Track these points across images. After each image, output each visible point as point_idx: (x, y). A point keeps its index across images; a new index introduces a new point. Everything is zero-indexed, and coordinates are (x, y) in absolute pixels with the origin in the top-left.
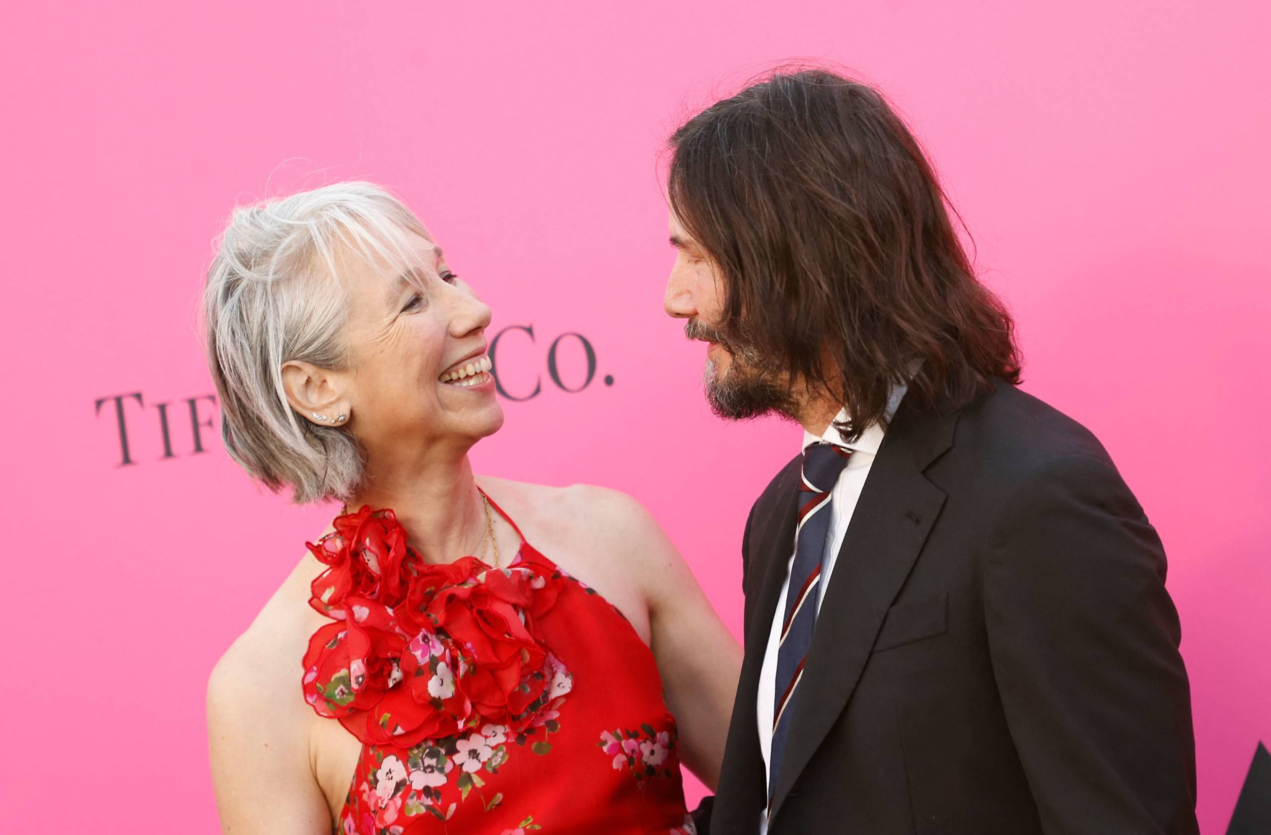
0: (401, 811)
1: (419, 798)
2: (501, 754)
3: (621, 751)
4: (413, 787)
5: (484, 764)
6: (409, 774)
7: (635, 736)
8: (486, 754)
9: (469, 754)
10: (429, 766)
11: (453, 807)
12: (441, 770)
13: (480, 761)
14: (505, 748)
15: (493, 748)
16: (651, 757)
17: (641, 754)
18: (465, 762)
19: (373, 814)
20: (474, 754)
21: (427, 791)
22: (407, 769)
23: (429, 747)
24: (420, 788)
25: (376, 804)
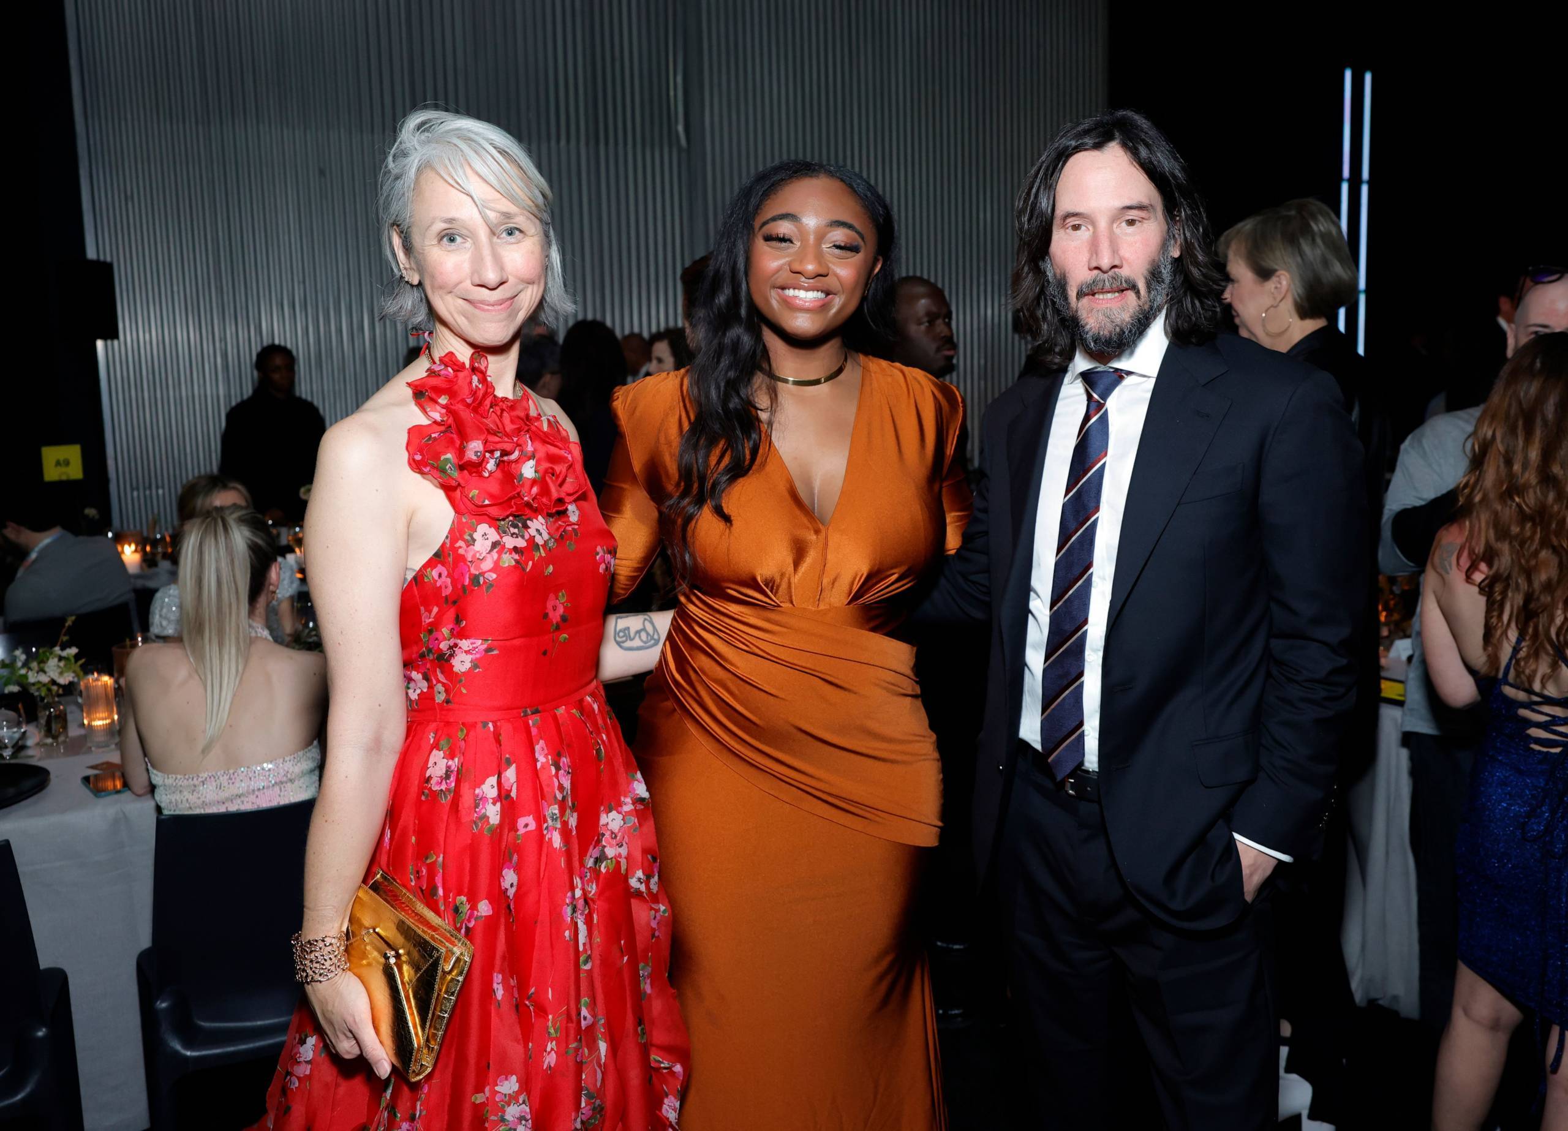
0: (497, 563)
1: (511, 553)
2: (553, 539)
4: (507, 546)
5: (546, 540)
9: (536, 531)
10: (514, 533)
11: (531, 564)
12: (523, 537)
18: (535, 535)
19: (469, 563)
20: (538, 531)
21: (515, 549)
22: (499, 534)
23: (511, 521)
24: (511, 547)
25: (474, 556)
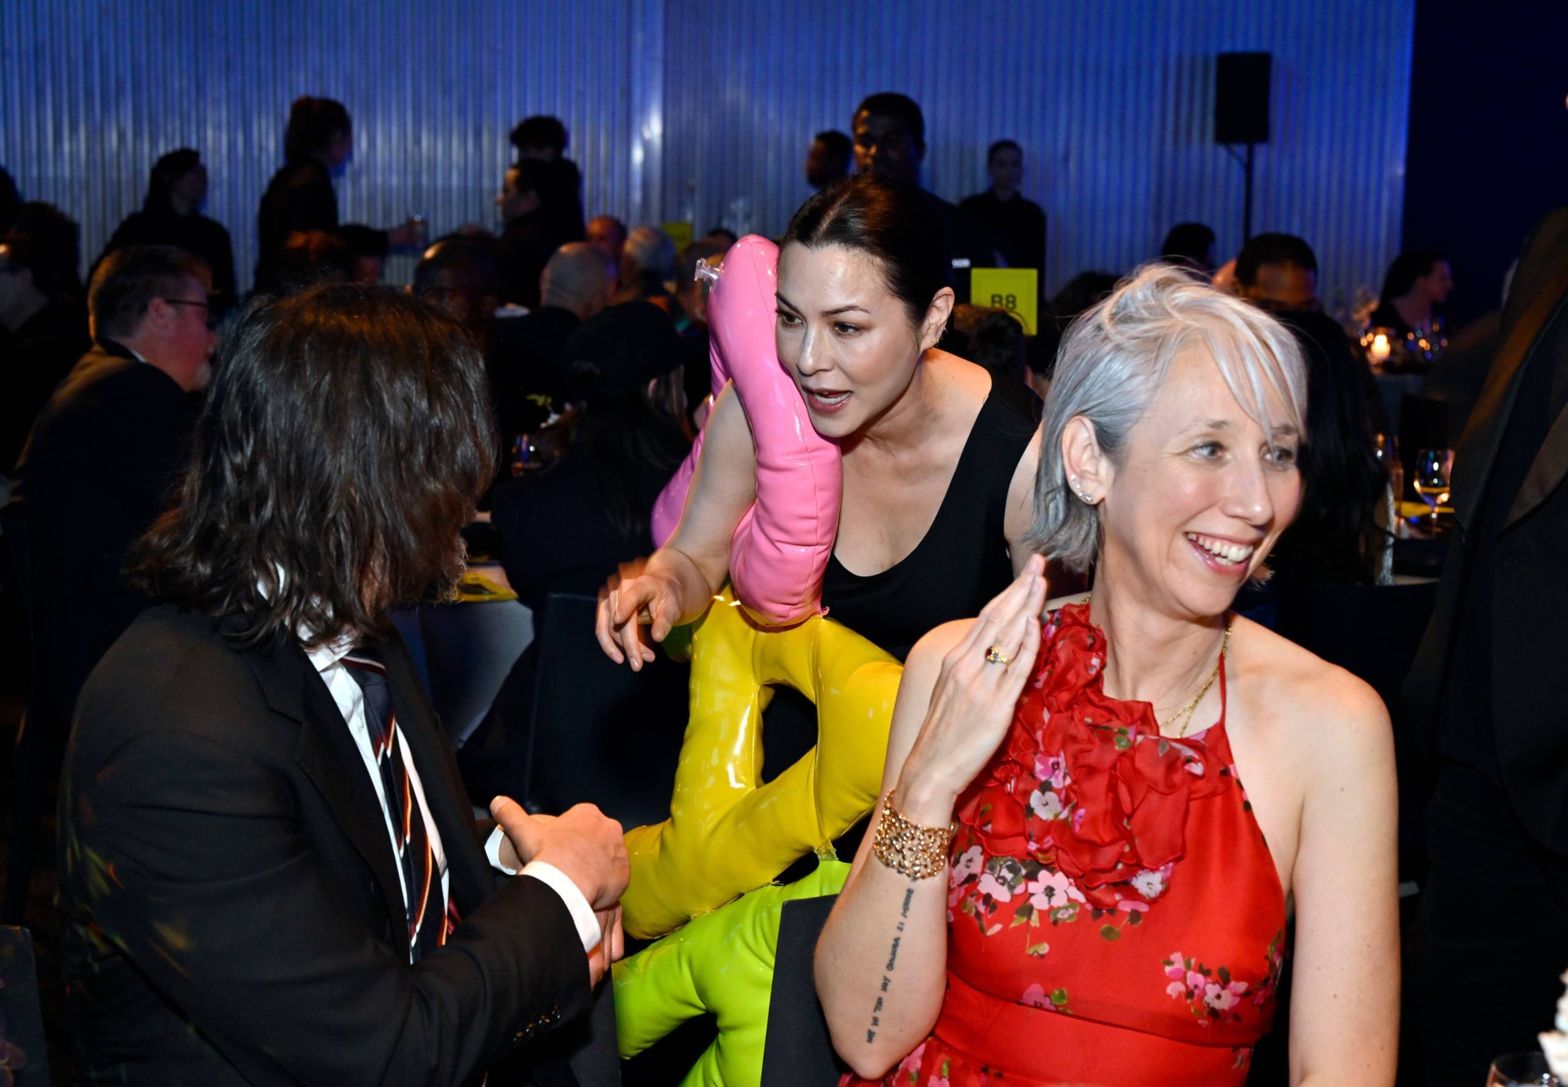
1: (977, 901)
2: (1071, 911)
3: (1184, 980)
4: (979, 888)
5: (1051, 908)
6: (983, 872)
7: (1206, 973)
8: (1059, 900)
9: (1046, 889)
11: (997, 928)
13: (1050, 901)
14: (1078, 910)
15: (1069, 899)
16: (1216, 1000)
17: (1204, 993)
18: (1037, 894)
20: (1050, 892)
21: (988, 899)
23: (1013, 861)
24: (984, 892)
